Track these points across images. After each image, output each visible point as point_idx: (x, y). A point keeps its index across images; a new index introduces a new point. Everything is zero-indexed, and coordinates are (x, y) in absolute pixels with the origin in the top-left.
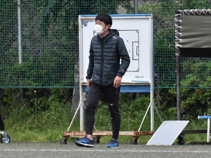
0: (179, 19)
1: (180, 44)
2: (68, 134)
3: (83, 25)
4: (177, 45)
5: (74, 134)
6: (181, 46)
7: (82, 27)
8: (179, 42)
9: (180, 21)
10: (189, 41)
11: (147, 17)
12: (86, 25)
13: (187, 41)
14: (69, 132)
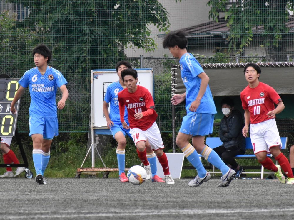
0: (174, 72)
2: (81, 170)
3: (95, 78)
5: (87, 170)
7: (94, 80)
8: (174, 92)
9: (176, 74)
10: (183, 91)
11: (148, 71)
12: (97, 78)
13: (181, 91)
14: (83, 168)
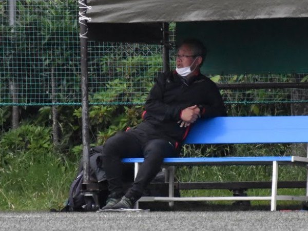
1: (88, 15)
4: (82, 18)
6: (89, 20)
8: (85, 12)
10: (104, 10)
13: (101, 10)
